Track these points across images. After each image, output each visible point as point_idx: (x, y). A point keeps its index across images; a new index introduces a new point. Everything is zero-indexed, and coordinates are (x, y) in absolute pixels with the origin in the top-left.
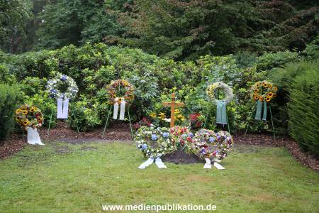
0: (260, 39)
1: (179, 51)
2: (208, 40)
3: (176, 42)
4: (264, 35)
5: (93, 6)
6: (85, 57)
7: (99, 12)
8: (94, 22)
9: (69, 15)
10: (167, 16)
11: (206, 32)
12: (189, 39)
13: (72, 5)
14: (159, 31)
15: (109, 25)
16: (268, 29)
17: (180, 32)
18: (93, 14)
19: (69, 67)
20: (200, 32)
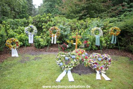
0: (103, 14)
1: (78, 18)
2: (87, 14)
3: (77, 15)
6: (43, 19)
7: (54, 9)
8: (53, 12)
11: (86, 12)
12: (81, 14)
14: (72, 12)
15: (57, 12)
16: (105, 12)
18: (53, 10)
19: (38, 23)
20: (85, 12)
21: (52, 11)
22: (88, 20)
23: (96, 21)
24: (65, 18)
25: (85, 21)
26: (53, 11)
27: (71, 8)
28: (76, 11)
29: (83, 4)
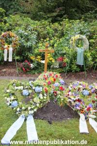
0: (88, 15)
1: (50, 20)
2: (64, 14)
3: (48, 15)
4: (91, 13)
7: (14, 3)
8: (12, 9)
11: (63, 10)
12: (55, 14)
15: (18, 9)
18: (12, 5)
20: (61, 10)
21: (9, 7)
22: (66, 23)
23: (78, 24)
24: (29, 19)
25: (61, 25)
26: (12, 7)
27: (39, 3)
28: (48, 9)
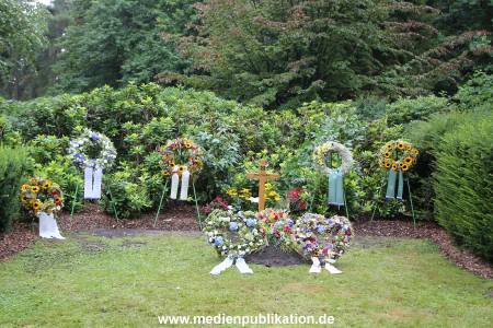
1: (272, 94)
2: (315, 78)
3: (266, 81)
4: (398, 72)
5: (139, 27)
8: (140, 52)
9: (103, 42)
10: (253, 42)
11: (311, 66)
12: (286, 77)
13: (107, 26)
14: (240, 65)
17: (272, 66)
19: (103, 120)
20: (302, 67)
22: (312, 112)
24: (211, 95)
25: (298, 115)
27: (237, 47)
28: (265, 59)
29: (296, 31)
